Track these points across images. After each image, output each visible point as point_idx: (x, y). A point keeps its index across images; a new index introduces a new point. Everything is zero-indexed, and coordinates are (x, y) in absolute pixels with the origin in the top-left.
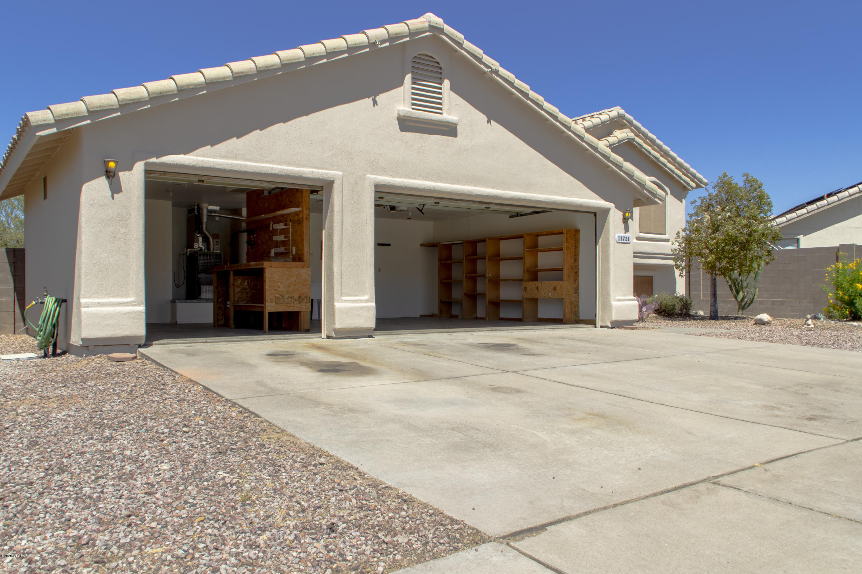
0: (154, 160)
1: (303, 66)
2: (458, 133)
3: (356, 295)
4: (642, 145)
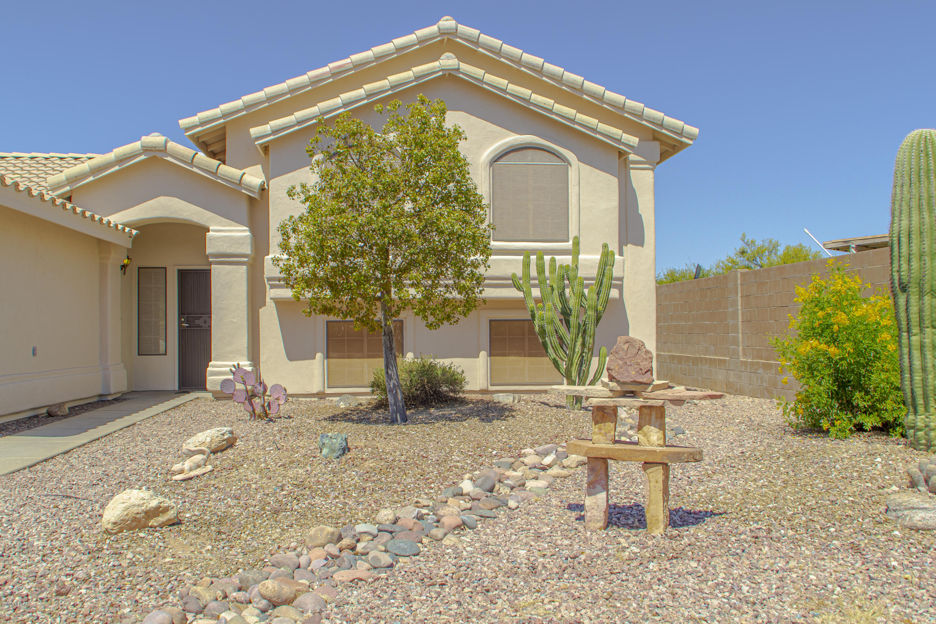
4: (481, 78)
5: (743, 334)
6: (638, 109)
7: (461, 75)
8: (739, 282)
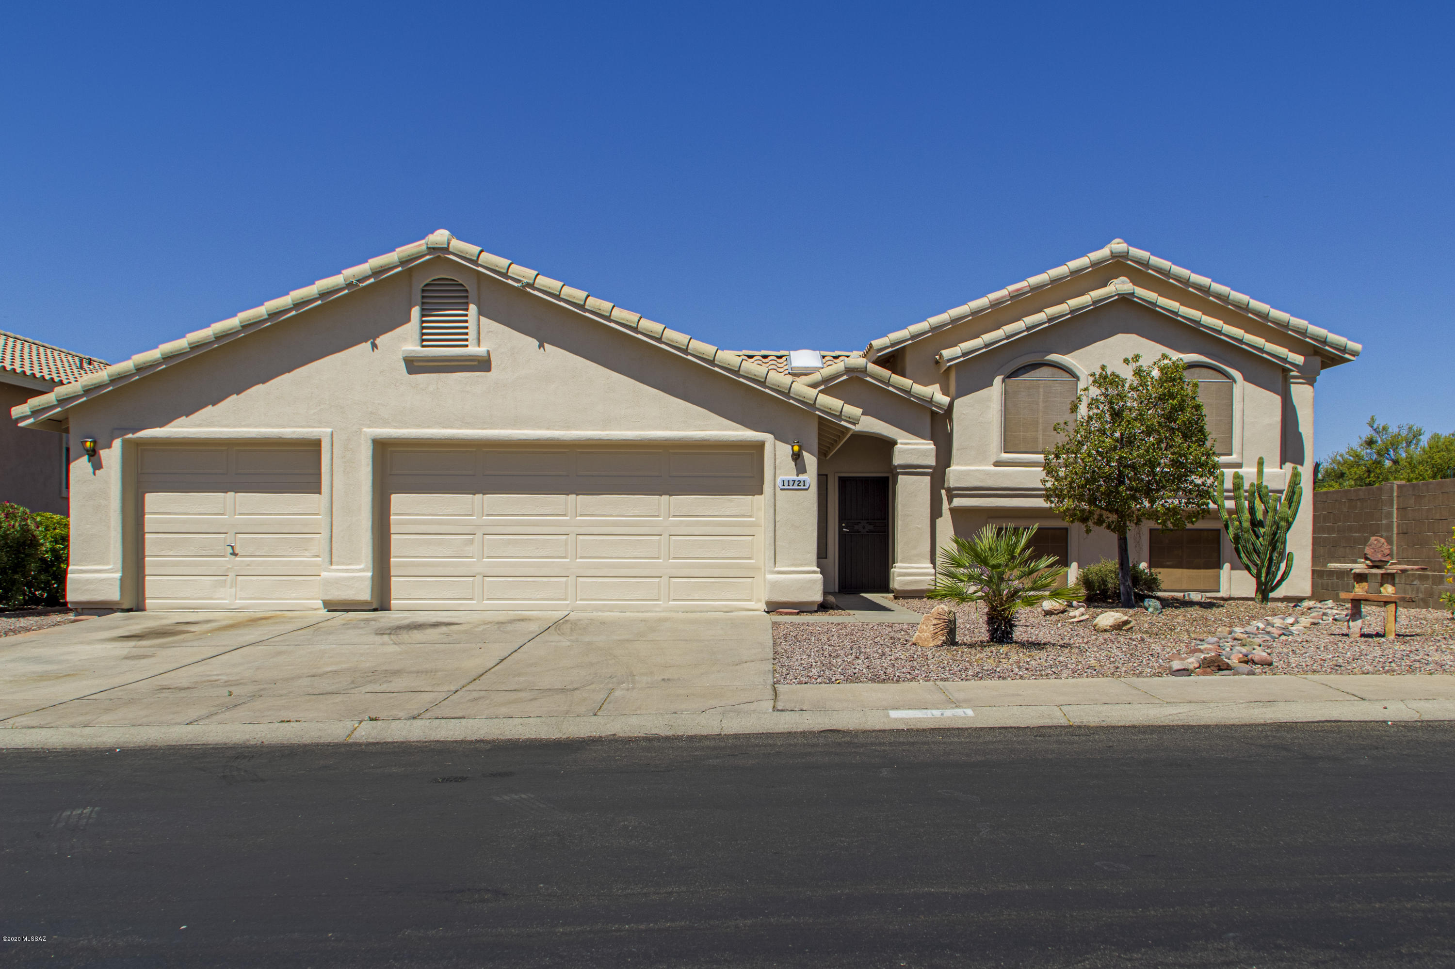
0: (130, 436)
1: (267, 323)
2: (492, 366)
3: (350, 564)
4: (1155, 301)
5: (1397, 546)
6: (1302, 327)
7: (1135, 299)
8: (1395, 494)
